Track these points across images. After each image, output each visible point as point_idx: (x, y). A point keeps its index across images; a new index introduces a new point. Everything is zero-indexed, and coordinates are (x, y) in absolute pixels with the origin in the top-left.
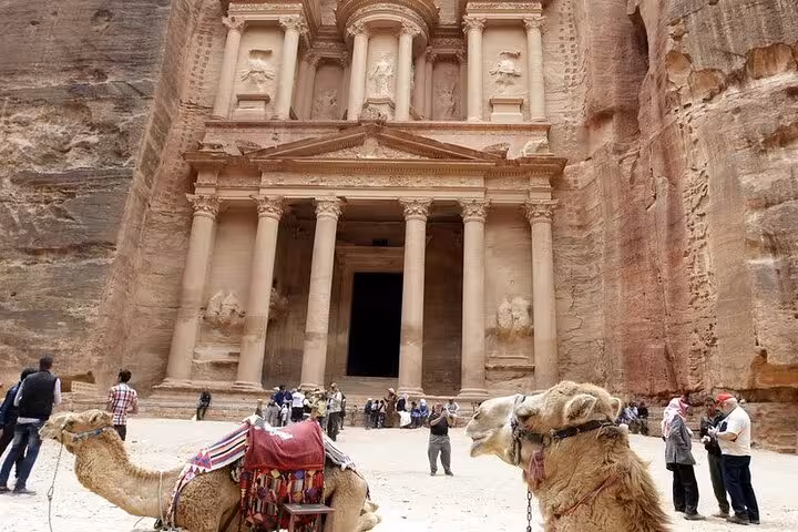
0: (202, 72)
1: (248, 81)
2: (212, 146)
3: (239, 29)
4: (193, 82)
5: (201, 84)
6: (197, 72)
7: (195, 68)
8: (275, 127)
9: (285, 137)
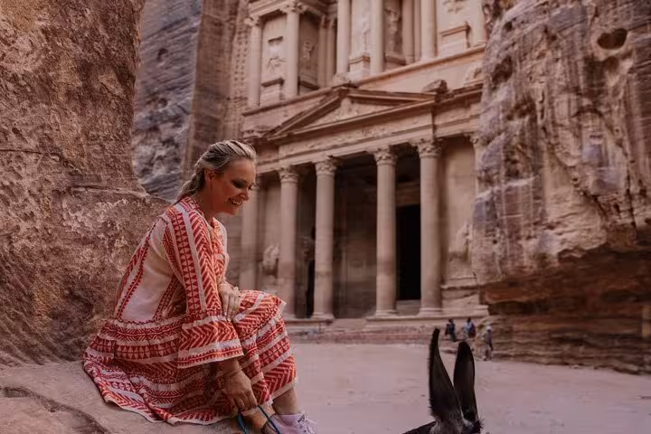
0: (243, 68)
1: (270, 68)
2: (248, 132)
3: (257, 25)
4: (236, 79)
5: (242, 79)
6: (239, 70)
7: (237, 67)
8: (285, 105)
9: (292, 112)
